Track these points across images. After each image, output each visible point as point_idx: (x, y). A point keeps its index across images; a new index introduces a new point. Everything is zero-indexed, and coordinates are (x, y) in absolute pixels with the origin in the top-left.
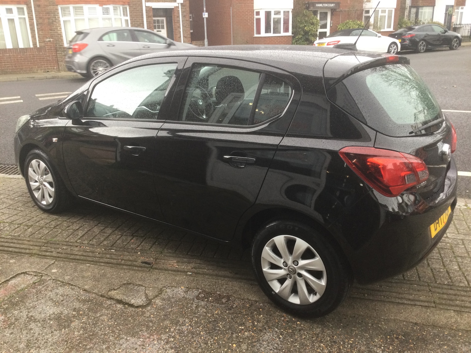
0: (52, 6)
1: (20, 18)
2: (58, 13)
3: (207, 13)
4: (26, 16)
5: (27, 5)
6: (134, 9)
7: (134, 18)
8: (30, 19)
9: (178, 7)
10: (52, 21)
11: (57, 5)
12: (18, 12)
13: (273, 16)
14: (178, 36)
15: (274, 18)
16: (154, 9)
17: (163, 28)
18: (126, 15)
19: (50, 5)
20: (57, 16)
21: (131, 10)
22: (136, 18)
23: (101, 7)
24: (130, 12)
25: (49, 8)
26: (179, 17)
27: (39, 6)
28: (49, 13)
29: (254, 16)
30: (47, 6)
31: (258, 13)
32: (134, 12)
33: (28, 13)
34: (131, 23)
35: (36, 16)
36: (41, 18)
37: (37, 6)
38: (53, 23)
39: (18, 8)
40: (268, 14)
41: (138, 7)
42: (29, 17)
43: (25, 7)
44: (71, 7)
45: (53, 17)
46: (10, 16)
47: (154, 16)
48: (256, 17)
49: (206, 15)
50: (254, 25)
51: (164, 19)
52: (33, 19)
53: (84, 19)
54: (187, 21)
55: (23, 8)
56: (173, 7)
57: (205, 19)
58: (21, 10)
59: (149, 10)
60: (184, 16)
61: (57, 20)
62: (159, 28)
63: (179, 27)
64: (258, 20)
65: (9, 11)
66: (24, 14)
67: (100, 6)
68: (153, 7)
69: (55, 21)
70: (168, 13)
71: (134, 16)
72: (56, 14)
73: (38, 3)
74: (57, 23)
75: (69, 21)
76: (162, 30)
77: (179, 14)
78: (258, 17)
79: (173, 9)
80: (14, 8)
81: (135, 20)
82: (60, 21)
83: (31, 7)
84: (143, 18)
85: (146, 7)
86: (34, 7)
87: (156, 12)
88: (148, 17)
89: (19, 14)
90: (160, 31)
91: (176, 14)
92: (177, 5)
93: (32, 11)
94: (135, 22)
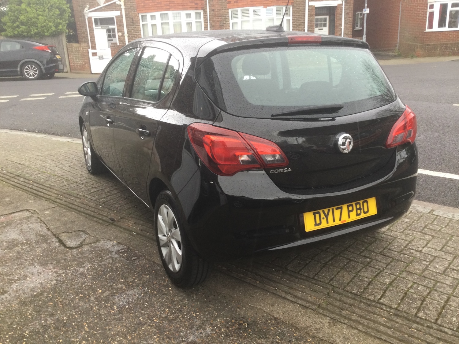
0: (224, 10)
1: (196, 22)
2: (229, 16)
3: (368, 9)
4: (202, 20)
5: (204, 10)
6: (297, 9)
7: (296, 17)
8: (205, 23)
9: (342, 5)
10: (223, 24)
11: (229, 9)
12: (196, 16)
13: (449, 8)
14: (339, 33)
15: (451, 12)
16: (316, 8)
17: (325, 26)
18: (289, 15)
19: (222, 9)
20: (227, 19)
21: (294, 10)
22: (299, 17)
23: (265, 9)
24: (293, 12)
25: (221, 12)
26: (341, 14)
27: (213, 10)
28: (221, 17)
29: (427, 10)
30: (220, 10)
31: (432, 7)
32: (297, 12)
33: (204, 17)
34: (293, 23)
35: (210, 19)
36: (213, 21)
37: (212, 10)
38: (223, 25)
39: (196, 13)
40: (444, 7)
41: (301, 7)
42: (204, 21)
43: (202, 12)
44: (239, 9)
45: (224, 20)
46: (189, 20)
47: (316, 15)
48: (429, 10)
49: (366, 11)
50: (426, 19)
51: (327, 17)
52: (207, 23)
53: (249, 21)
54: (349, 18)
55: (200, 13)
56: (337, 5)
57: (365, 16)
58: (198, 15)
59: (311, 10)
60: (346, 13)
61: (227, 23)
62: (321, 26)
63: (341, 25)
64: (432, 14)
65: (189, 16)
66: (200, 18)
67: (264, 7)
68: (316, 6)
69: (225, 24)
70: (332, 11)
71: (296, 15)
72: (227, 17)
73: (213, 8)
74: (227, 25)
75: (237, 23)
76: (324, 28)
77: (342, 11)
78: (431, 10)
79: (336, 6)
80: (193, 13)
81: (297, 19)
82: (229, 23)
83: (207, 12)
84: (305, 17)
85: (309, 6)
86: (209, 12)
87: (319, 11)
88: (309, 16)
89: (196, 18)
90: (322, 29)
91: (339, 11)
92: (341, 3)
93: (207, 15)
94: (297, 21)
